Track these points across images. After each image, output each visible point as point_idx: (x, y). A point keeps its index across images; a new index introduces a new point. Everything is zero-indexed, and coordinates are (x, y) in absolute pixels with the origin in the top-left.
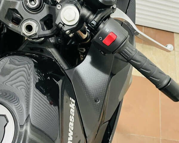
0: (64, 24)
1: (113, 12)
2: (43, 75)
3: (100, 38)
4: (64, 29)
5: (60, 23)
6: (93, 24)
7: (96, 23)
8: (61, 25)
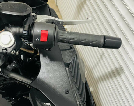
0: (6, 48)
1: (36, 19)
2: (14, 99)
3: (37, 40)
4: (8, 52)
5: (3, 50)
6: (25, 34)
7: (27, 31)
8: (4, 51)
